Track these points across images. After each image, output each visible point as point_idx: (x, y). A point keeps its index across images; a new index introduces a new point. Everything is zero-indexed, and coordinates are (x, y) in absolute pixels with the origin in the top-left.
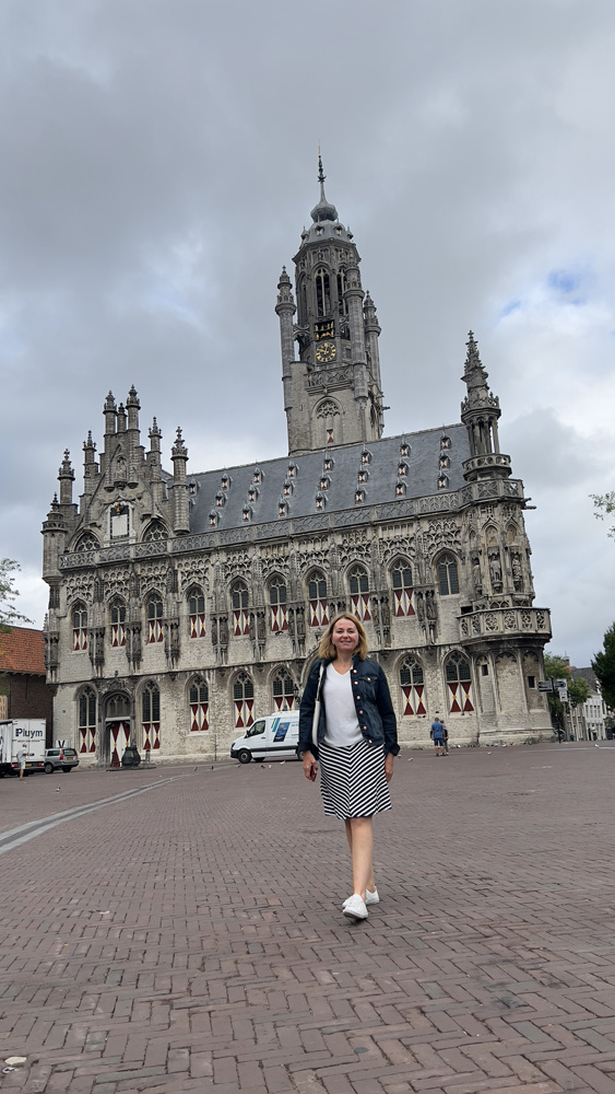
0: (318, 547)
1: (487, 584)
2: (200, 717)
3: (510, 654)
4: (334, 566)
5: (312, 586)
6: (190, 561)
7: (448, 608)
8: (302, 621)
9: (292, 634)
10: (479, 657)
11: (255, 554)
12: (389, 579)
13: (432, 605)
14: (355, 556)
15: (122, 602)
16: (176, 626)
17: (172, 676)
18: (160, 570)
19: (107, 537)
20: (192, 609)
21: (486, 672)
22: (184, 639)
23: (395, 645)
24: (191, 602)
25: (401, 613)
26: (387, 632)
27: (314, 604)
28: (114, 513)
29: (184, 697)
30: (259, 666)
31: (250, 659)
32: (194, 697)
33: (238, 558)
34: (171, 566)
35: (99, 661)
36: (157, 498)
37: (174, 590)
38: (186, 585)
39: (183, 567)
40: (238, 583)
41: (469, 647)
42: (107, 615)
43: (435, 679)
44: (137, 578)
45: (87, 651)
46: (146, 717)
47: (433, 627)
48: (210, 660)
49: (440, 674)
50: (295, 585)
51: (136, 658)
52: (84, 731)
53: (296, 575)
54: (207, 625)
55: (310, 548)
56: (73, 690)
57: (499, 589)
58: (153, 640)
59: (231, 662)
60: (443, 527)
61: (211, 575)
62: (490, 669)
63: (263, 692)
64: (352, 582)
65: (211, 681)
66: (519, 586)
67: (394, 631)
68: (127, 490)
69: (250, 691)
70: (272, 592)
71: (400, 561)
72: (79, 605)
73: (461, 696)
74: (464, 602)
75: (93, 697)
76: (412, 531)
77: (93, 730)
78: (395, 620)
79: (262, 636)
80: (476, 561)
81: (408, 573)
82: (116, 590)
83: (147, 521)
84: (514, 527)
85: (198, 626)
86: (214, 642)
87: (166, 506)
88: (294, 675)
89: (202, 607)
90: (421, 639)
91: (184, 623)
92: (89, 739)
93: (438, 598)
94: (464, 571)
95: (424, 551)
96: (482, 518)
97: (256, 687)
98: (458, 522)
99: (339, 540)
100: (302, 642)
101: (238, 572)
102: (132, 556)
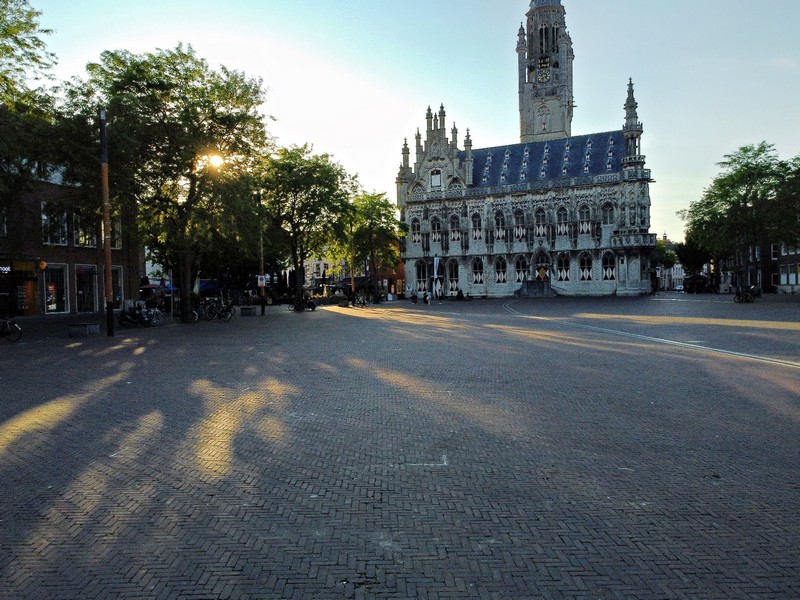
0: (542, 197)
1: (627, 221)
2: (479, 277)
3: (636, 255)
4: (550, 207)
5: (538, 217)
6: (474, 201)
7: (607, 231)
8: (532, 235)
9: (527, 240)
10: (620, 255)
11: (509, 199)
12: (578, 215)
13: (599, 229)
14: (562, 203)
15: (438, 220)
16: (466, 234)
17: (464, 258)
18: (458, 205)
19: (429, 186)
20: (475, 226)
21: (622, 262)
22: (471, 240)
23: (579, 247)
24: (474, 222)
25: (583, 232)
26: (575, 242)
27: (539, 226)
28: (433, 173)
29: (470, 268)
30: (509, 255)
31: (505, 251)
32: (475, 268)
33: (499, 201)
34: (464, 203)
35: (427, 249)
36: (456, 166)
37: (466, 215)
38: (472, 214)
39: (471, 203)
40: (499, 213)
41: (616, 250)
42: (430, 227)
43: (597, 264)
44: (445, 208)
45: (420, 243)
46: (451, 276)
47: (599, 240)
48: (484, 250)
49: (600, 261)
50: (529, 216)
51: (446, 248)
52: (420, 282)
53: (530, 211)
54: (483, 234)
55: (538, 197)
56: (414, 262)
57: (633, 224)
58: (454, 239)
59: (495, 252)
60: (608, 190)
61: (486, 208)
62: (625, 261)
63: (511, 268)
64: (559, 215)
65: (485, 261)
66: (643, 222)
67: (579, 241)
68: (439, 161)
69: (504, 267)
70: (517, 219)
71: (585, 206)
72: (415, 220)
73: (609, 273)
74: (615, 228)
75: (424, 266)
76: (591, 192)
77: (425, 282)
78: (579, 236)
79: (512, 241)
80: (623, 209)
81: (588, 212)
82: (435, 214)
83: (451, 179)
84: (644, 193)
85: (478, 234)
86: (487, 242)
87: (461, 171)
88: (527, 260)
89: (480, 225)
90: (592, 245)
91: (470, 233)
92: (423, 285)
93: (602, 226)
94: (617, 213)
95: (597, 201)
96: (628, 188)
97: (508, 265)
98: (616, 188)
99: (554, 194)
100: (532, 244)
101: (499, 207)
102: (444, 197)
